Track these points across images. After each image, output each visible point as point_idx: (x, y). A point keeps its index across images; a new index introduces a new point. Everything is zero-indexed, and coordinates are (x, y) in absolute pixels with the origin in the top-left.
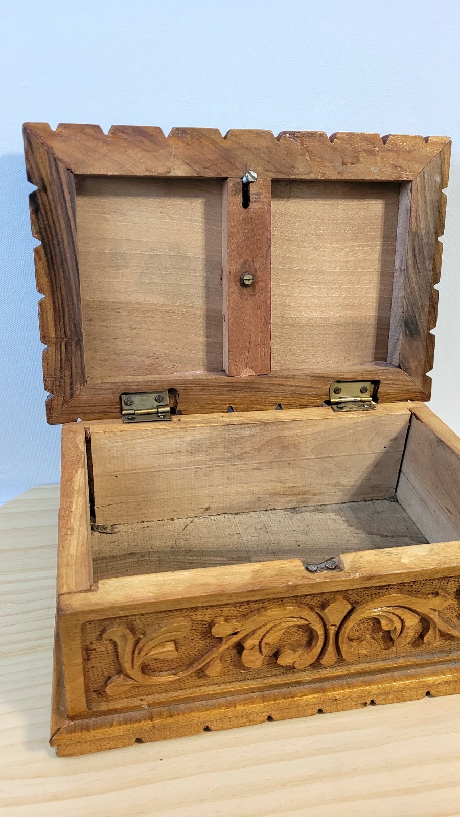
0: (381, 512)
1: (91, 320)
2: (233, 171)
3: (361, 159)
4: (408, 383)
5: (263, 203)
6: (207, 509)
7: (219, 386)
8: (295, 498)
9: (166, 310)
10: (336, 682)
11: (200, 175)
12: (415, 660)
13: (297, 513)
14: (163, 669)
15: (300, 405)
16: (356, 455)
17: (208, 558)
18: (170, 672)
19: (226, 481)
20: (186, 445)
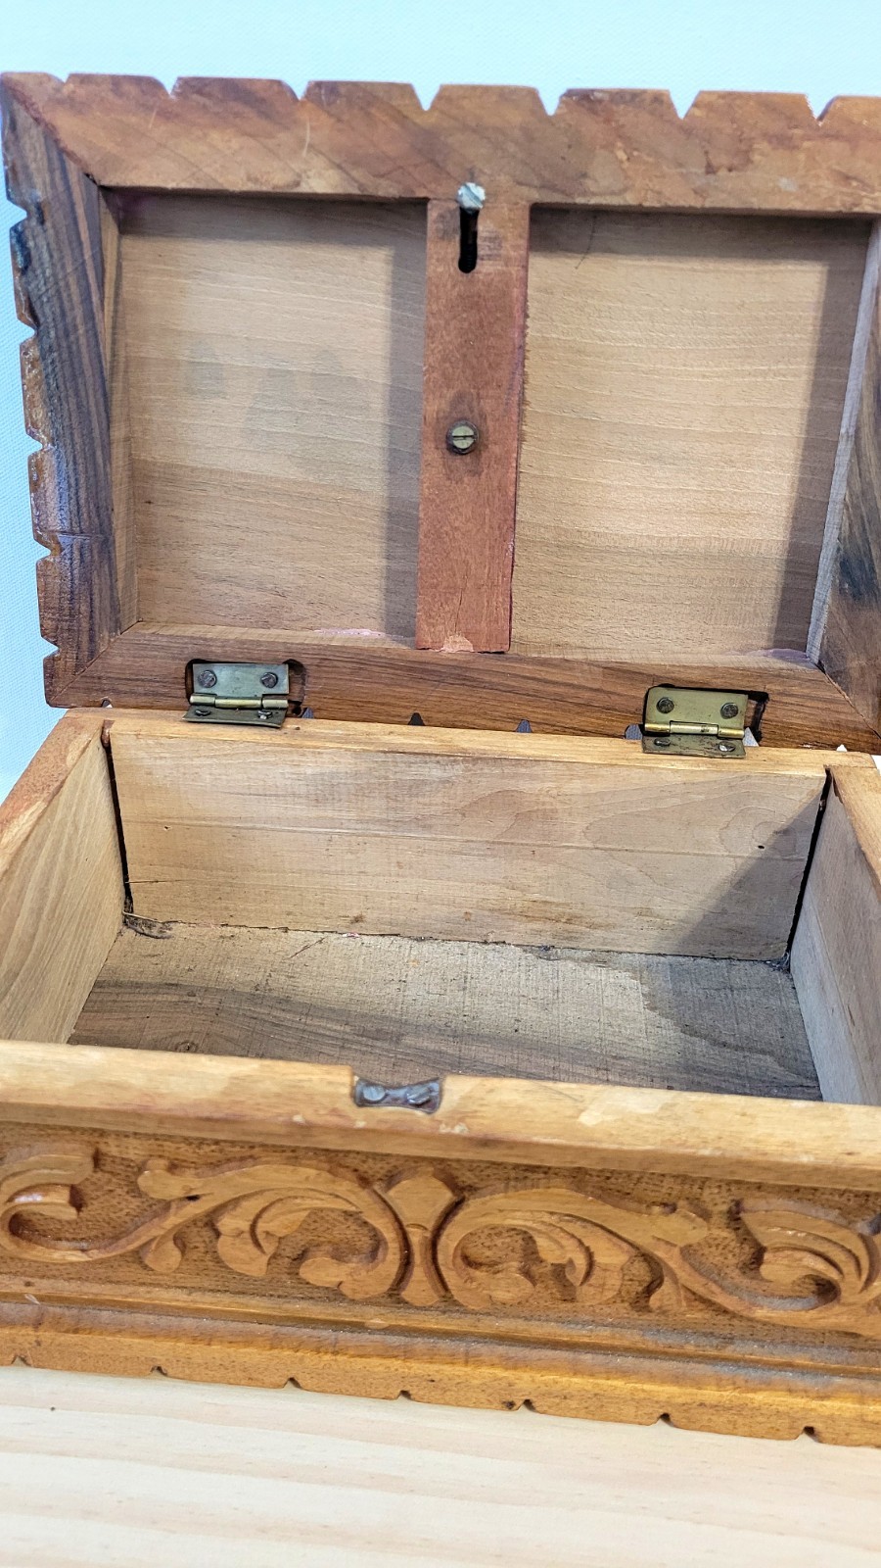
0: (738, 989)
1: (150, 502)
2: (441, 185)
3: (756, 157)
4: (840, 708)
5: (507, 261)
6: (357, 920)
7: (392, 666)
8: (548, 926)
9: (302, 493)
10: (445, 1345)
11: (365, 193)
12: (637, 1338)
13: (548, 959)
14: (62, 1235)
15: (574, 729)
16: (688, 854)
17: (316, 1022)
18: (77, 1245)
19: (394, 869)
20: (303, 782)
